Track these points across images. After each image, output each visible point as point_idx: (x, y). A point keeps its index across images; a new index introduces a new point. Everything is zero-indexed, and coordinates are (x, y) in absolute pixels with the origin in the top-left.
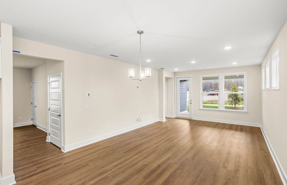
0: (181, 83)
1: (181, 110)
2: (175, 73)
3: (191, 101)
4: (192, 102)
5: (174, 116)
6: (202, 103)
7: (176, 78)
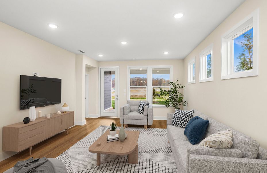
0: (106, 76)
1: (106, 107)
2: (99, 62)
3: (117, 96)
4: (118, 98)
5: (97, 116)
6: (130, 98)
7: (99, 69)
